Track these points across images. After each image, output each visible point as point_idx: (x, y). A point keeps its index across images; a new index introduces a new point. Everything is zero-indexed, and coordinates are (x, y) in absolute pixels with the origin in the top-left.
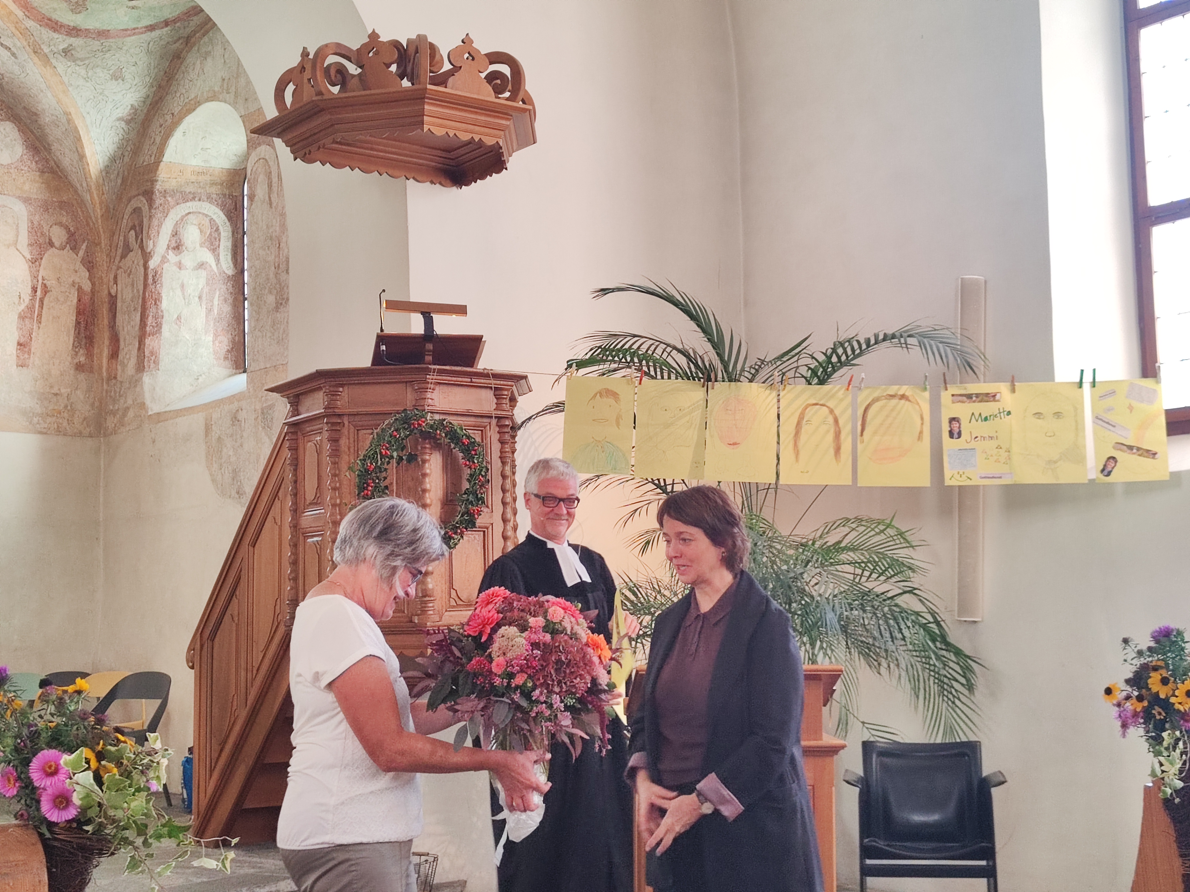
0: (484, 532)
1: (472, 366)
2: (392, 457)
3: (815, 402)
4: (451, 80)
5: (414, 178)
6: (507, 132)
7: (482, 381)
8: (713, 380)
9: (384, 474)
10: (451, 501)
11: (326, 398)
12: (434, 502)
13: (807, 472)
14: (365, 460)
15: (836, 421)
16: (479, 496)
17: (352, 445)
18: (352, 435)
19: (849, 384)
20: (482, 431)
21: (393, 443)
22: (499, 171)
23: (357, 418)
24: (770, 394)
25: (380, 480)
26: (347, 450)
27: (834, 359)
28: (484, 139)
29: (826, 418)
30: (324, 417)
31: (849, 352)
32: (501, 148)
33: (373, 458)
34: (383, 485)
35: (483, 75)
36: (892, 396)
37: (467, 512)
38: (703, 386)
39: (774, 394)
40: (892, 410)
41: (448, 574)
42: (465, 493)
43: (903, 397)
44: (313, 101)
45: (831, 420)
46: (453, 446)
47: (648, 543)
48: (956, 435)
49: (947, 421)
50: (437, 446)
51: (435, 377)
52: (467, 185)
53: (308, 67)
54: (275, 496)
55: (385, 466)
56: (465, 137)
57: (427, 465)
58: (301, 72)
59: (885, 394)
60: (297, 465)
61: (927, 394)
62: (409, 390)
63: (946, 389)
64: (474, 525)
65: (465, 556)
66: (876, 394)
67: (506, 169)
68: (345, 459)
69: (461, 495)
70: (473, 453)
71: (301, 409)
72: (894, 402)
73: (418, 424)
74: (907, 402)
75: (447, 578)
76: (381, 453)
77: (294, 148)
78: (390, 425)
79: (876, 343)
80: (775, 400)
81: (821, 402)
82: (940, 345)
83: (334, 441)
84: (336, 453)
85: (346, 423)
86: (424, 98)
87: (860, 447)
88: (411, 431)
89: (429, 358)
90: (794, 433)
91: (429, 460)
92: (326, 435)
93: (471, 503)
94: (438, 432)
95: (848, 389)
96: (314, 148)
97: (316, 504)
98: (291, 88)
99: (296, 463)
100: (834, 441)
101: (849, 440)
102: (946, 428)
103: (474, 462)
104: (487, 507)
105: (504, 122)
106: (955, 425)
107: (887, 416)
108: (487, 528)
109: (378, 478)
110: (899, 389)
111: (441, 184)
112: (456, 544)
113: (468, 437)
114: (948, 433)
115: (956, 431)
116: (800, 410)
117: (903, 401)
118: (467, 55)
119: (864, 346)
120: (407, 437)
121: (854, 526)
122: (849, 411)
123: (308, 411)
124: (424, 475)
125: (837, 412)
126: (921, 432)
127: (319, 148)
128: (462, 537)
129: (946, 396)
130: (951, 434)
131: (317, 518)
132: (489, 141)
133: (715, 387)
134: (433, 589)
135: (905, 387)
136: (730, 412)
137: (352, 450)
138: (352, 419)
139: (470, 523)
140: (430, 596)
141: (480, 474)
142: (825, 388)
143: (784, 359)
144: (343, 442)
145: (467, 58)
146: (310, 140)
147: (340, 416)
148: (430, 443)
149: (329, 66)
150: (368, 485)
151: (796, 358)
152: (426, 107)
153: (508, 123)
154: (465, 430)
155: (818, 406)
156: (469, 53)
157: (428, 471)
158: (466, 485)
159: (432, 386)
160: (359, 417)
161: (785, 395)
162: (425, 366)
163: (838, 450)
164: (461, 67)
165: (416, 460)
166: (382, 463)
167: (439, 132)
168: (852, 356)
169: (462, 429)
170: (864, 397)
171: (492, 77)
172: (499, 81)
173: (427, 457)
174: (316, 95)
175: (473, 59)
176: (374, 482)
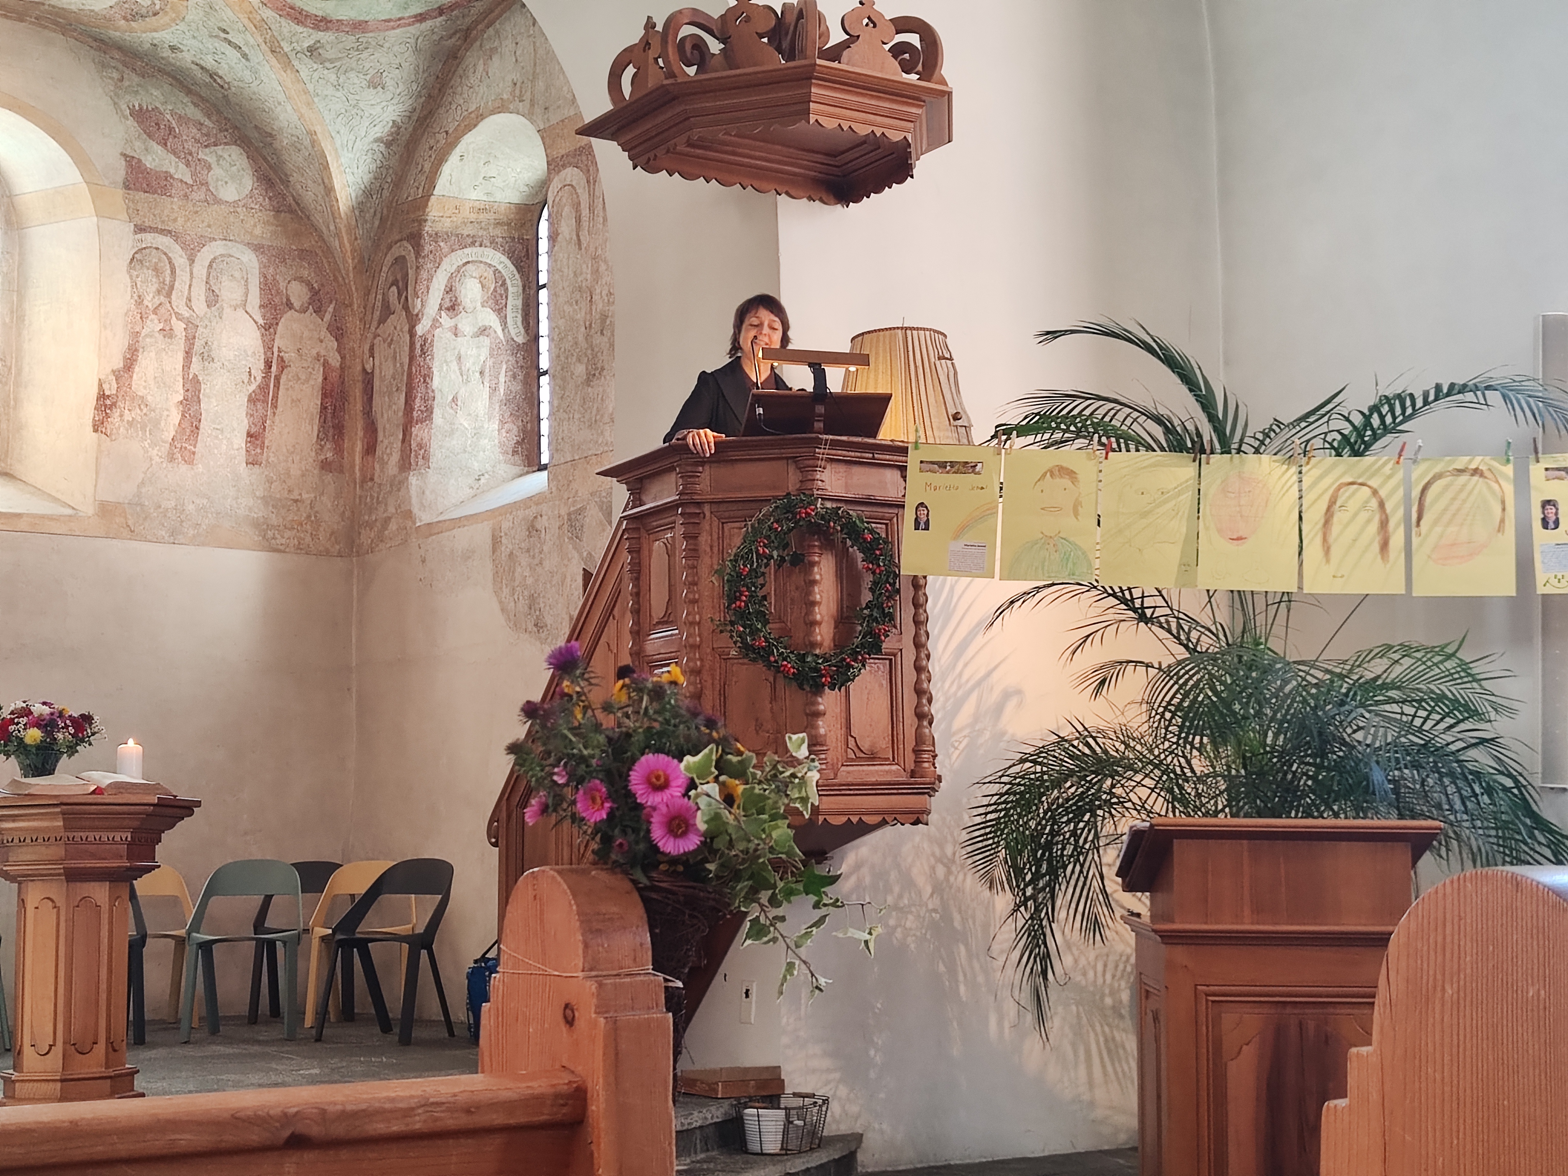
0: (891, 660)
1: (874, 436)
2: (772, 557)
3: (1351, 480)
4: (846, 53)
5: (787, 193)
6: (918, 124)
7: (888, 457)
8: (1208, 451)
9: (761, 581)
10: (847, 618)
11: (680, 481)
12: (826, 618)
13: (1342, 576)
14: (736, 561)
15: (1382, 505)
16: (887, 610)
17: (716, 544)
18: (715, 529)
19: (1400, 455)
20: (886, 524)
21: (773, 538)
22: (901, 181)
23: (723, 507)
24: (1288, 469)
25: (756, 588)
26: (708, 549)
27: (1375, 421)
28: (890, 134)
29: (1367, 502)
30: (677, 506)
31: (1398, 410)
32: (909, 145)
33: (746, 558)
34: (760, 594)
35: (887, 47)
36: (1461, 471)
37: (870, 633)
38: (1194, 461)
39: (1294, 469)
40: (1461, 490)
41: (844, 715)
42: (867, 607)
43: (1476, 472)
44: (663, 86)
45: (1374, 503)
46: (849, 543)
47: (1103, 682)
48: (1551, 525)
49: (1539, 505)
50: (828, 544)
51: (826, 451)
52: (856, 201)
53: (655, 43)
54: (609, 613)
55: (763, 569)
56: (863, 130)
57: (816, 569)
58: (644, 51)
59: (1450, 469)
60: (639, 572)
61: (1509, 470)
62: (792, 469)
63: (1538, 461)
64: (879, 651)
65: (866, 692)
66: (1438, 469)
67: (912, 177)
68: (707, 562)
69: (862, 609)
70: (878, 552)
71: (644, 498)
72: (1464, 478)
73: (806, 513)
74: (1481, 479)
75: (843, 721)
76: (757, 551)
77: (632, 153)
78: (767, 516)
79: (1436, 399)
80: (1295, 478)
81: (1360, 481)
82: (1530, 400)
83: (693, 537)
84: (693, 553)
85: (708, 514)
86: (811, 78)
87: (1415, 541)
88: (796, 523)
89: (818, 425)
90: (1322, 521)
91: (819, 563)
92: (680, 530)
93: (876, 620)
94: (832, 524)
95: (1398, 463)
96: (660, 152)
97: (666, 622)
98: (630, 71)
99: (638, 571)
100: (1379, 533)
101: (1401, 530)
102: (1537, 514)
103: (879, 566)
104: (895, 627)
105: (914, 110)
106: (1551, 510)
107: (1454, 499)
108: (895, 655)
109: (754, 584)
110: (1470, 461)
111: (822, 200)
112: (855, 676)
113: (872, 531)
114: (1540, 522)
115: (1552, 518)
116: (1331, 491)
117: (1476, 478)
118: (866, 21)
119: (1419, 403)
120: (790, 530)
121: (1396, 656)
122: (1401, 492)
123: (655, 499)
124: (814, 582)
125: (1383, 493)
126: (1502, 521)
127: (668, 151)
128: (864, 666)
129: (1537, 471)
130: (1545, 524)
131: (669, 640)
132: (895, 136)
133: (1211, 461)
134: (825, 735)
135: (1478, 459)
136: (1232, 495)
137: (715, 549)
138: (715, 508)
139: (874, 647)
140: (822, 745)
141: (887, 581)
142: (1367, 460)
143: (1311, 420)
144: (704, 539)
145: (867, 25)
146: (656, 140)
147: (699, 504)
148: (819, 540)
149: (683, 39)
150: (741, 595)
151: (1326, 419)
152: (813, 90)
153: (919, 111)
154: (868, 523)
155: (1355, 486)
156: (869, 18)
157: (818, 577)
158: (867, 597)
159: (823, 463)
160: (726, 505)
161: (1309, 470)
162: (814, 435)
163: (1384, 546)
164: (858, 37)
165: (803, 561)
166: (759, 566)
167: (830, 124)
168: (1401, 418)
169: (862, 522)
170: (1420, 473)
171: (898, 50)
172: (907, 56)
173: (817, 559)
174: (666, 78)
175: (875, 26)
176: (749, 589)
